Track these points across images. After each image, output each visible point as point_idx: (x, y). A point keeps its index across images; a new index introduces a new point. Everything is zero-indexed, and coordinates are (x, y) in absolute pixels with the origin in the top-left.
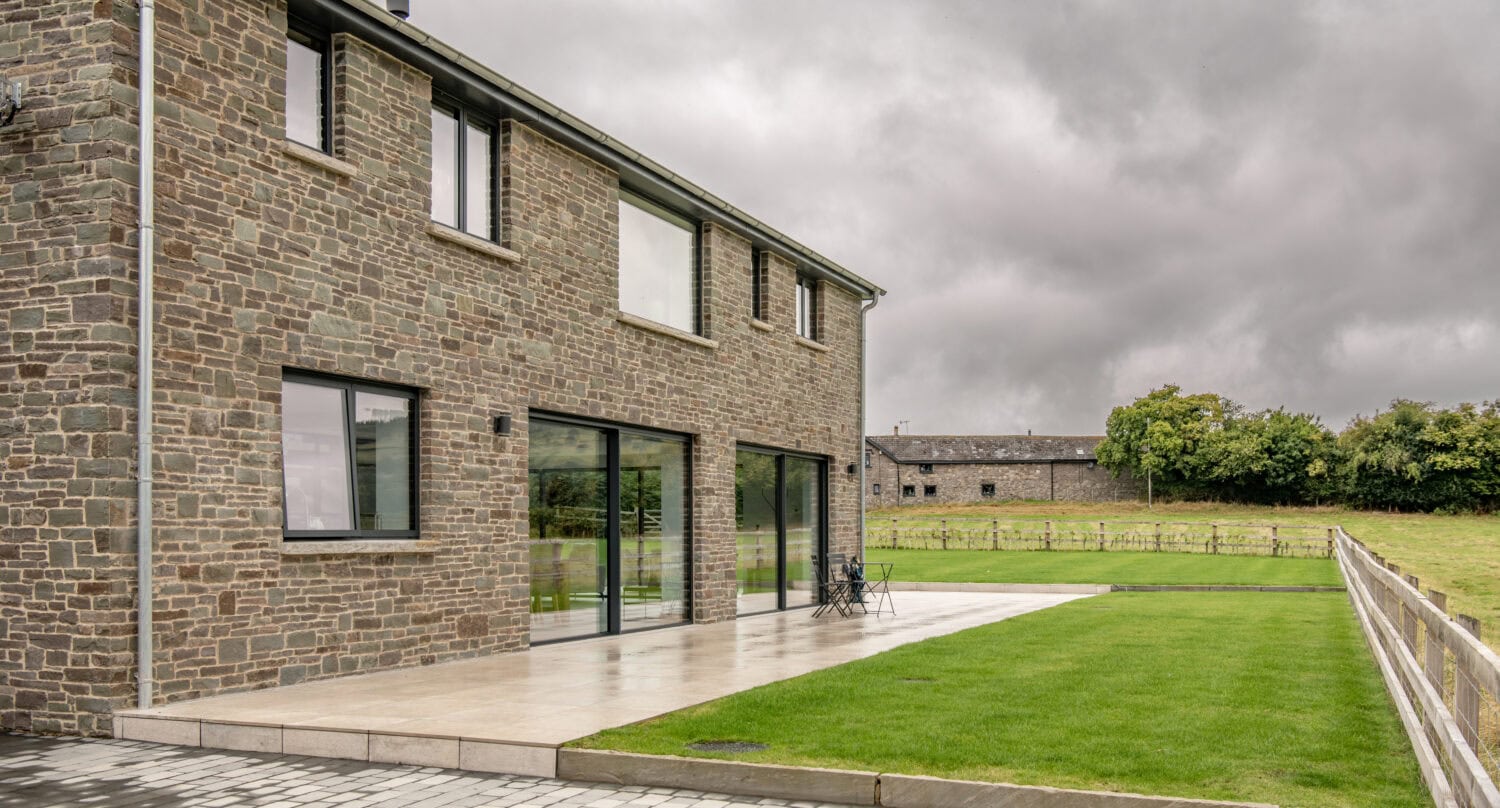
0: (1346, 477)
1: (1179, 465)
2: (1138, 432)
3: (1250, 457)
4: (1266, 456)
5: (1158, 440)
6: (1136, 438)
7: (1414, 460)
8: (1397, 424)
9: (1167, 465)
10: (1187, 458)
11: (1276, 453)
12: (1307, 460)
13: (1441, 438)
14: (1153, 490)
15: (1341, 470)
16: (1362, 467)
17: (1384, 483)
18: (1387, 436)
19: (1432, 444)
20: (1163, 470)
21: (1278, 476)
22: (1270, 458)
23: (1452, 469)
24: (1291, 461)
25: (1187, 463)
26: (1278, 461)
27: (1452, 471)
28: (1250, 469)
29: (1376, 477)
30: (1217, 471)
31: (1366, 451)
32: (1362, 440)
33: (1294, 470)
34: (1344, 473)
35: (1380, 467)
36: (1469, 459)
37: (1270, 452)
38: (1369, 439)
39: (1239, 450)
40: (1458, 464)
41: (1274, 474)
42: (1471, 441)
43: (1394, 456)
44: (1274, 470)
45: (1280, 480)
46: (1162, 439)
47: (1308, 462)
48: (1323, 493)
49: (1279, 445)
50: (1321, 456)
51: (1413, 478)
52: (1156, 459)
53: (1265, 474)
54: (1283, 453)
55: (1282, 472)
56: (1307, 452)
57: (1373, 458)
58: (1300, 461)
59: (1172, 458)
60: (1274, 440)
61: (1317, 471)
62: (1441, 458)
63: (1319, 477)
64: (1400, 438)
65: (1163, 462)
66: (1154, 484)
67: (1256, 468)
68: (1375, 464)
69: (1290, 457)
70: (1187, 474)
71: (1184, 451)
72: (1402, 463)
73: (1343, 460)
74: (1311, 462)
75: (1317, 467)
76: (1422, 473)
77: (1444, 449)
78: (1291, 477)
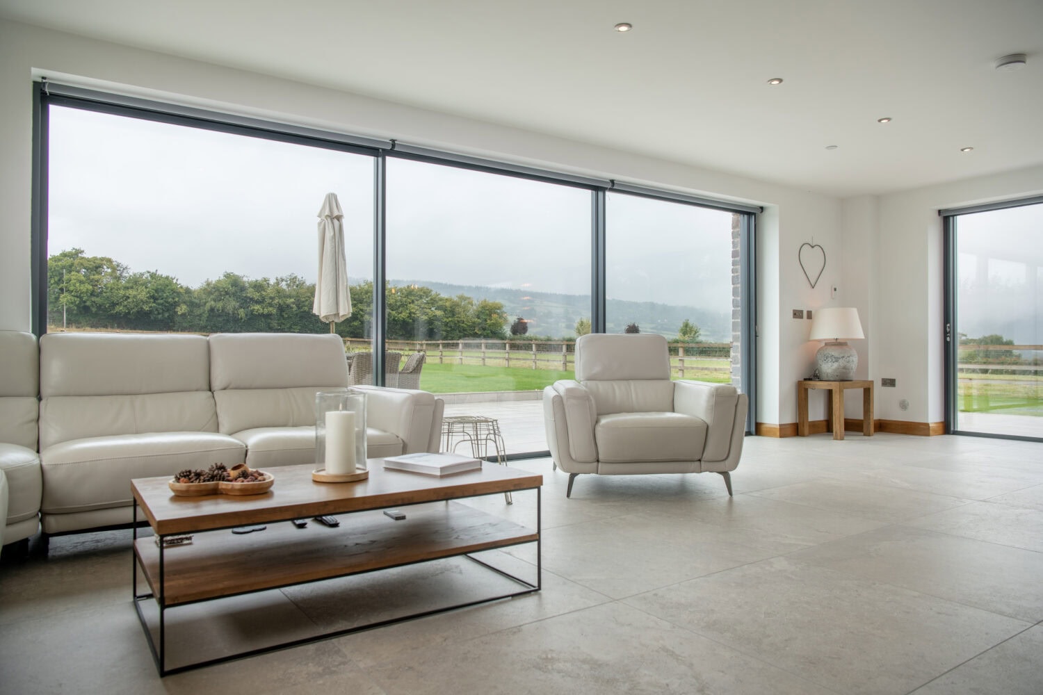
0: (200, 315)
1: (88, 303)
2: (56, 279)
3: (142, 301)
4: (152, 300)
5: (74, 285)
6: (55, 283)
7: (241, 307)
8: (232, 286)
9: (80, 303)
10: (94, 299)
11: (157, 299)
12: (176, 304)
13: (256, 296)
14: (67, 319)
15: (197, 312)
16: (212, 310)
17: (224, 320)
18: (227, 293)
19: (252, 299)
20: (77, 306)
21: (159, 314)
22: (154, 302)
23: (262, 314)
24: (167, 305)
25: (94, 302)
26: (159, 304)
27: (262, 315)
28: (142, 308)
29: (219, 316)
30: (119, 309)
31: (215, 301)
32: (212, 294)
33: (168, 310)
34: (198, 313)
35: (222, 310)
36: (270, 309)
37: (155, 298)
38: (216, 293)
39: (135, 297)
40: (266, 311)
41: (156, 312)
42: (272, 298)
43: (231, 304)
44: (157, 310)
45: (160, 316)
46: (78, 285)
47: (177, 306)
48: (185, 325)
49: (160, 294)
50: (184, 303)
51: (241, 319)
52: (73, 298)
53: (151, 312)
54: (162, 299)
55: (161, 311)
56: (177, 299)
57: (220, 305)
58: (172, 305)
59: (85, 299)
60: (157, 291)
61: (183, 311)
62: (257, 307)
63: (183, 315)
64: (234, 294)
65: (78, 300)
66: (68, 315)
67: (146, 308)
68: (221, 308)
69: (167, 302)
70: (94, 310)
71: (92, 294)
72: (234, 308)
73: (198, 306)
74: (179, 306)
75: (181, 310)
76: (246, 315)
77: (257, 302)
78: (166, 315)
